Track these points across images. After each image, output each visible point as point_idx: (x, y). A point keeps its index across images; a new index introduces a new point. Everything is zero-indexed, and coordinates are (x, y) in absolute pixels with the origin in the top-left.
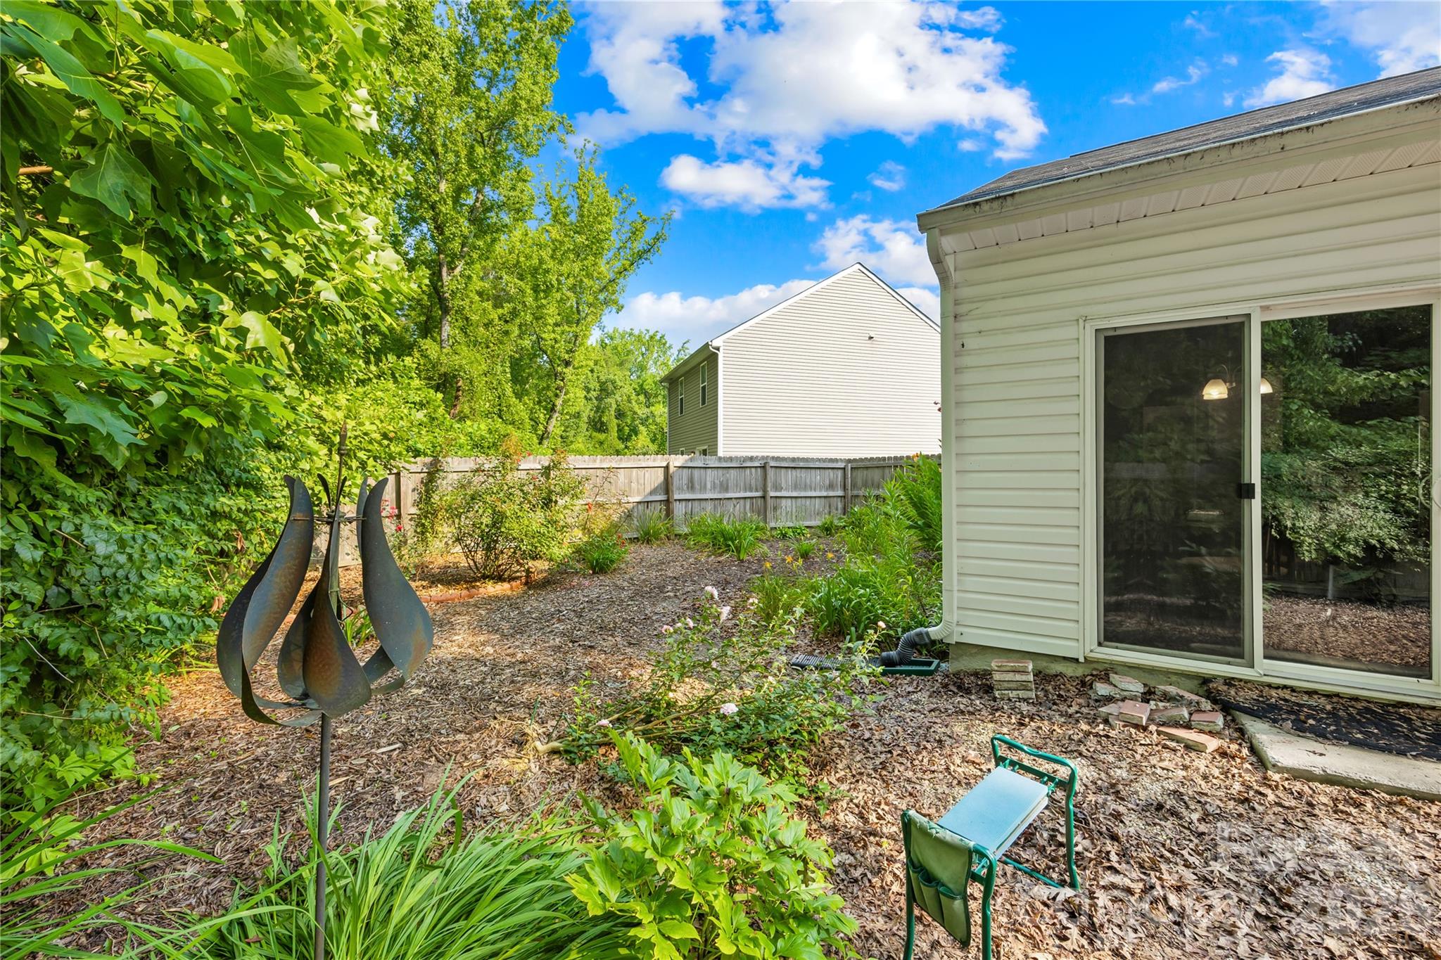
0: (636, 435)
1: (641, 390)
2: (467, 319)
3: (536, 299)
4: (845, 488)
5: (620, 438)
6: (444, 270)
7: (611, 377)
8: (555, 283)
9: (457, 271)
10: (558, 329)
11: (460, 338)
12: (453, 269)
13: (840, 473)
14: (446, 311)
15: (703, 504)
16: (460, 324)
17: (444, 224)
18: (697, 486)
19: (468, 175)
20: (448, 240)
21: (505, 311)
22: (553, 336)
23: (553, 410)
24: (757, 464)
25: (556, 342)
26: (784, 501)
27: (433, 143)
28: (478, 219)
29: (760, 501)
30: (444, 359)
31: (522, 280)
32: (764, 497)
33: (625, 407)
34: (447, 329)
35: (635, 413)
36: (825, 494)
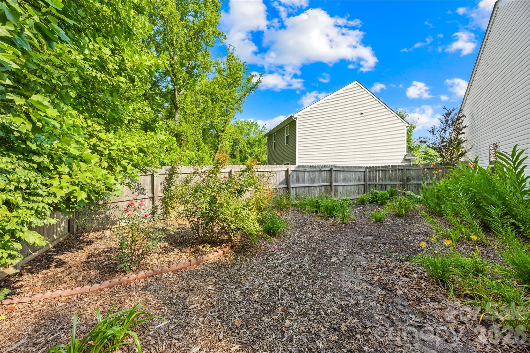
0: (247, 159)
1: (248, 143)
2: (185, 112)
3: (213, 104)
4: (365, 180)
5: (240, 161)
6: (176, 92)
7: (238, 138)
8: (219, 97)
9: (181, 93)
10: (219, 119)
11: (183, 119)
12: (180, 92)
13: (363, 173)
14: (177, 108)
15: (303, 189)
16: (182, 114)
17: (176, 73)
18: (301, 180)
19: (186, 53)
20: (178, 79)
21: (200, 109)
22: (217, 121)
23: (217, 149)
24: (327, 169)
25: (218, 123)
26: (339, 187)
27: (172, 40)
28: (190, 72)
29: (328, 187)
30: (176, 128)
31: (206, 96)
32: (330, 186)
33: (243, 149)
34: (177, 116)
35: (246, 151)
36: (356, 184)
